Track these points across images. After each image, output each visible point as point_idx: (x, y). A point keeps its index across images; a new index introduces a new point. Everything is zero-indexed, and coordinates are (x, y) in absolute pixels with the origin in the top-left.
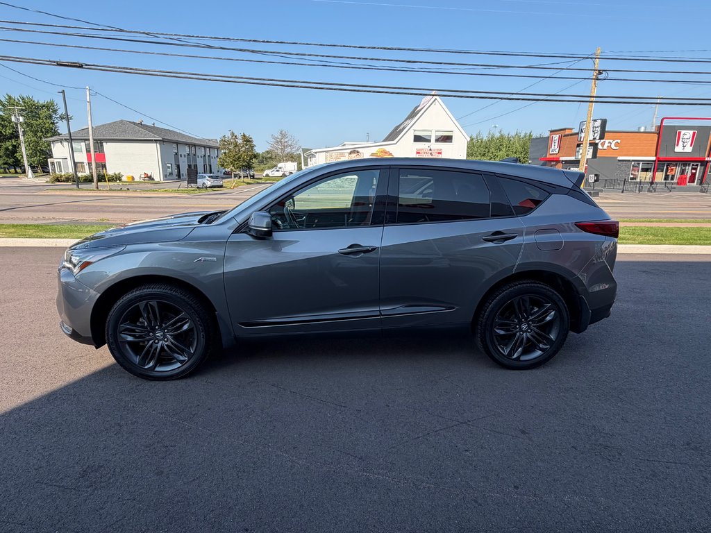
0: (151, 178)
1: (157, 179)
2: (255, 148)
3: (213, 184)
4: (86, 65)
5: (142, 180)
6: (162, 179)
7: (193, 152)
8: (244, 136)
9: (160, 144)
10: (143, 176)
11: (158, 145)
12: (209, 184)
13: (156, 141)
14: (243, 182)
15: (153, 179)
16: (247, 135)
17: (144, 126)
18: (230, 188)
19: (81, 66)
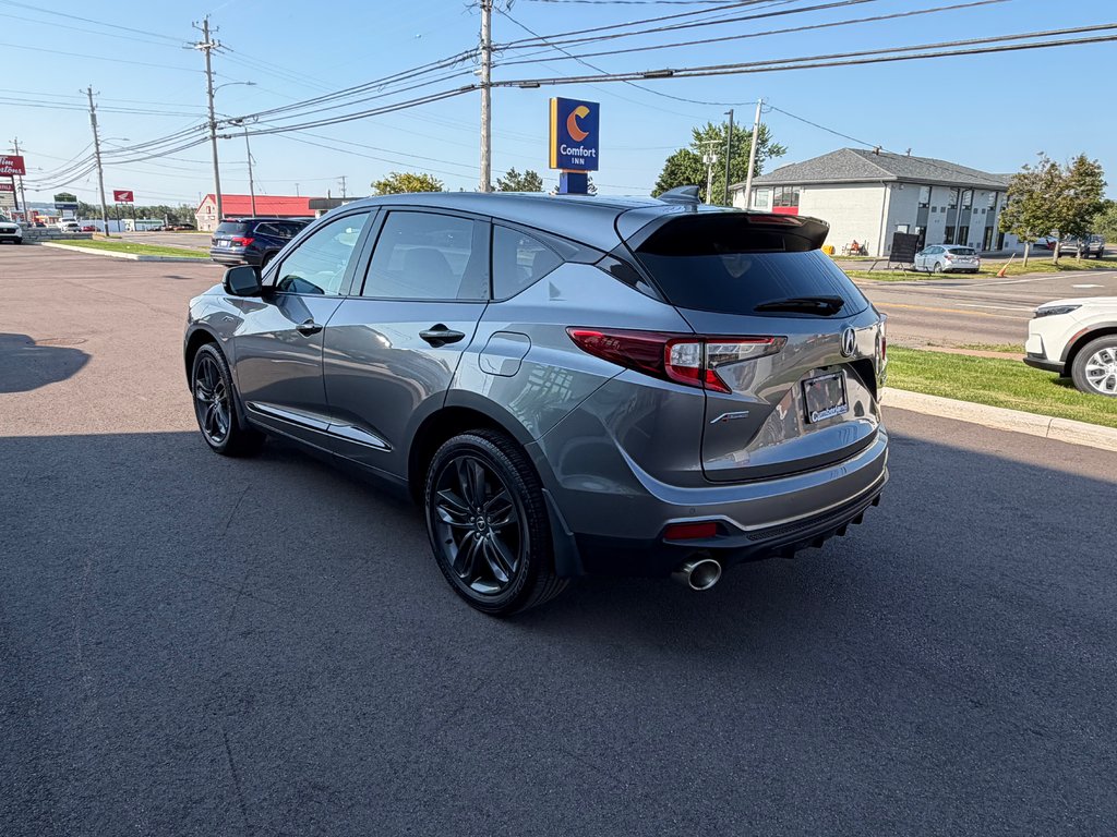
0: (862, 251)
1: (872, 253)
2: (1104, 189)
3: (955, 266)
4: (676, 71)
5: (846, 254)
6: (881, 254)
7: (967, 202)
8: (1082, 161)
9: (893, 188)
10: (849, 247)
11: (889, 190)
12: (947, 264)
13: (885, 183)
14: (1057, 265)
15: (866, 254)
16: (1090, 160)
17: (885, 156)
18: (995, 275)
19: (670, 74)
